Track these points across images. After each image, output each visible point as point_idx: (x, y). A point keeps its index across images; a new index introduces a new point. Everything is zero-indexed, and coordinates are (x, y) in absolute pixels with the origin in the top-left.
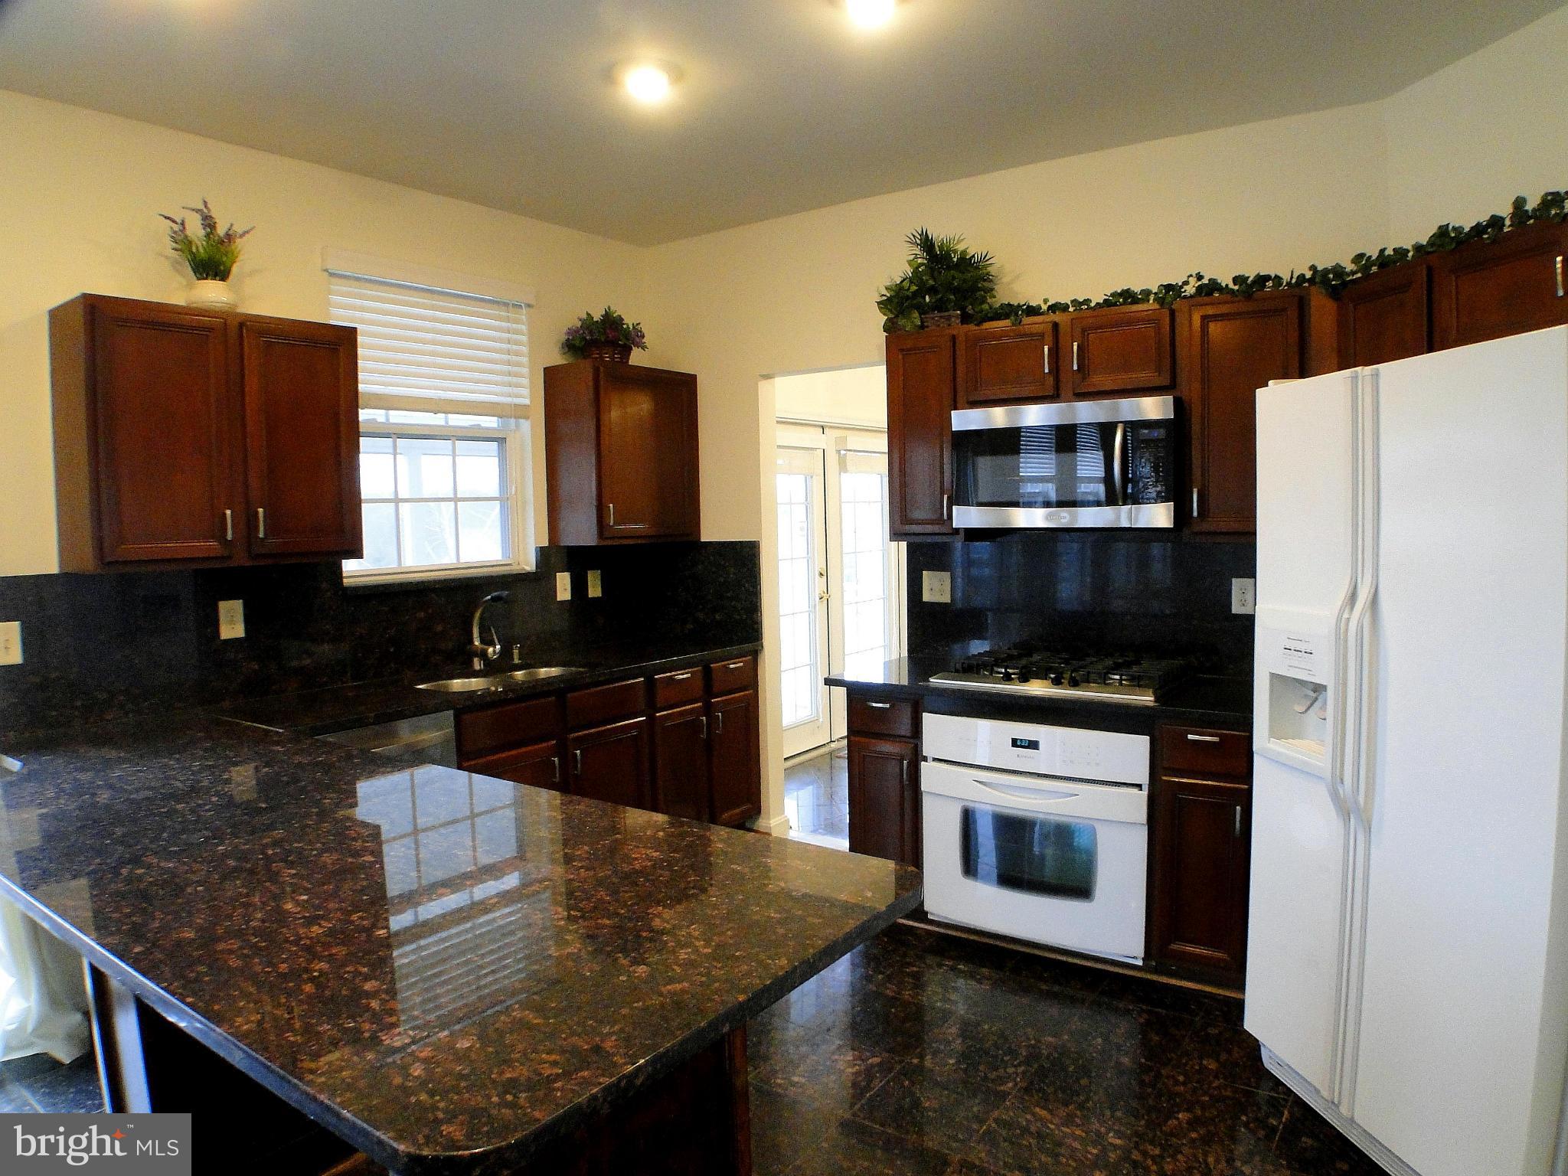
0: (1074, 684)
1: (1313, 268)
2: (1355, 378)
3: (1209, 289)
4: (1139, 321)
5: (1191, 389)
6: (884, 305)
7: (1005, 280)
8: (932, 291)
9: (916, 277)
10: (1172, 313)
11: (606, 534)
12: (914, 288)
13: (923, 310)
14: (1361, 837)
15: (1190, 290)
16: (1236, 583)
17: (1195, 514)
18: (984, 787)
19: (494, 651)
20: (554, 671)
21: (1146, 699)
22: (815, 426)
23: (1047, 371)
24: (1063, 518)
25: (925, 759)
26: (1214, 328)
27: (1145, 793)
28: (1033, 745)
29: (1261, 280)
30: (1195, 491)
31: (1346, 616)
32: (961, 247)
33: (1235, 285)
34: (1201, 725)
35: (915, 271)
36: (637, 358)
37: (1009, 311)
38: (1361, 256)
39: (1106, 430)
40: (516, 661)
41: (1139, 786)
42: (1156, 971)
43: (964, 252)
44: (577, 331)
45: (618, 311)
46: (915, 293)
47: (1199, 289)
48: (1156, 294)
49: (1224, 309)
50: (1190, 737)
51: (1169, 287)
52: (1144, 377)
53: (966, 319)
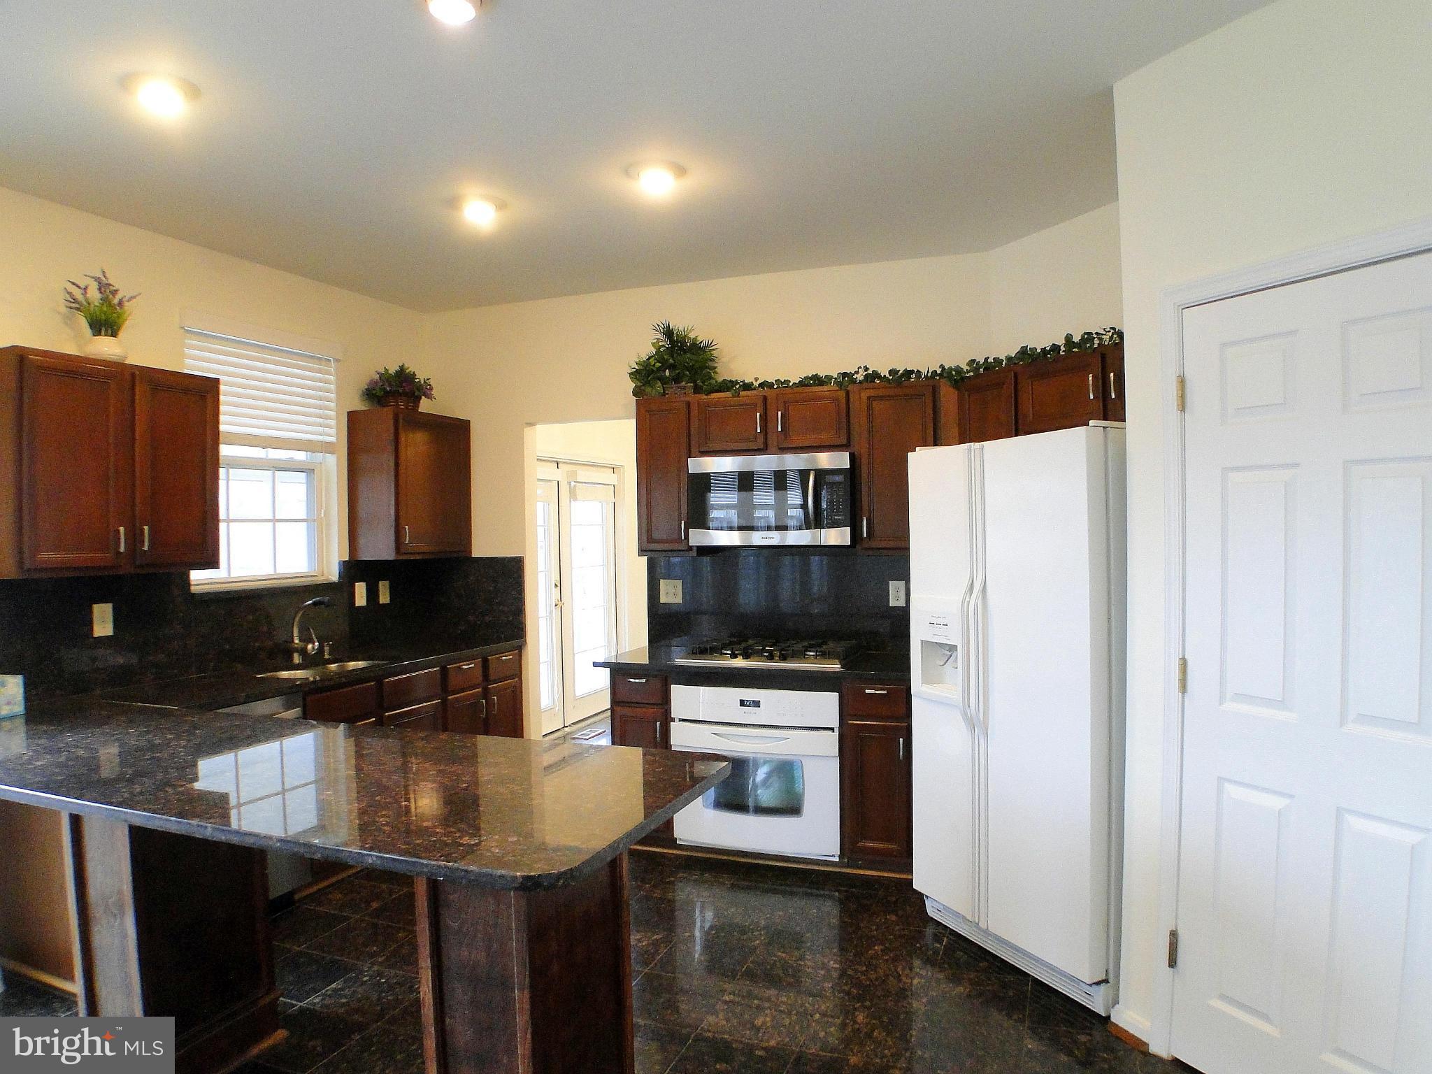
0: (784, 658)
1: (942, 366)
2: (969, 450)
3: (872, 377)
4: (824, 398)
5: (861, 447)
6: (635, 375)
7: (724, 360)
8: (672, 367)
9: (659, 356)
10: (848, 393)
11: (402, 550)
12: (658, 365)
13: (664, 381)
14: (982, 741)
15: (860, 377)
16: (893, 585)
17: (865, 535)
18: (718, 737)
19: (313, 648)
20: (361, 664)
21: (835, 667)
22: (552, 461)
23: (759, 431)
24: (774, 538)
25: (673, 720)
26: (878, 406)
27: (837, 733)
28: (756, 704)
29: (908, 373)
30: (865, 518)
31: (967, 599)
32: (692, 335)
33: (890, 376)
34: (873, 682)
35: (658, 352)
36: (425, 406)
37: (728, 386)
38: (974, 361)
39: (804, 474)
40: (327, 656)
41: (832, 729)
42: (848, 866)
43: (695, 339)
44: (376, 383)
45: (411, 368)
46: (659, 369)
47: (866, 377)
48: (835, 378)
49: (880, 392)
50: (867, 691)
51: (845, 375)
52: (826, 437)
53: (697, 390)
